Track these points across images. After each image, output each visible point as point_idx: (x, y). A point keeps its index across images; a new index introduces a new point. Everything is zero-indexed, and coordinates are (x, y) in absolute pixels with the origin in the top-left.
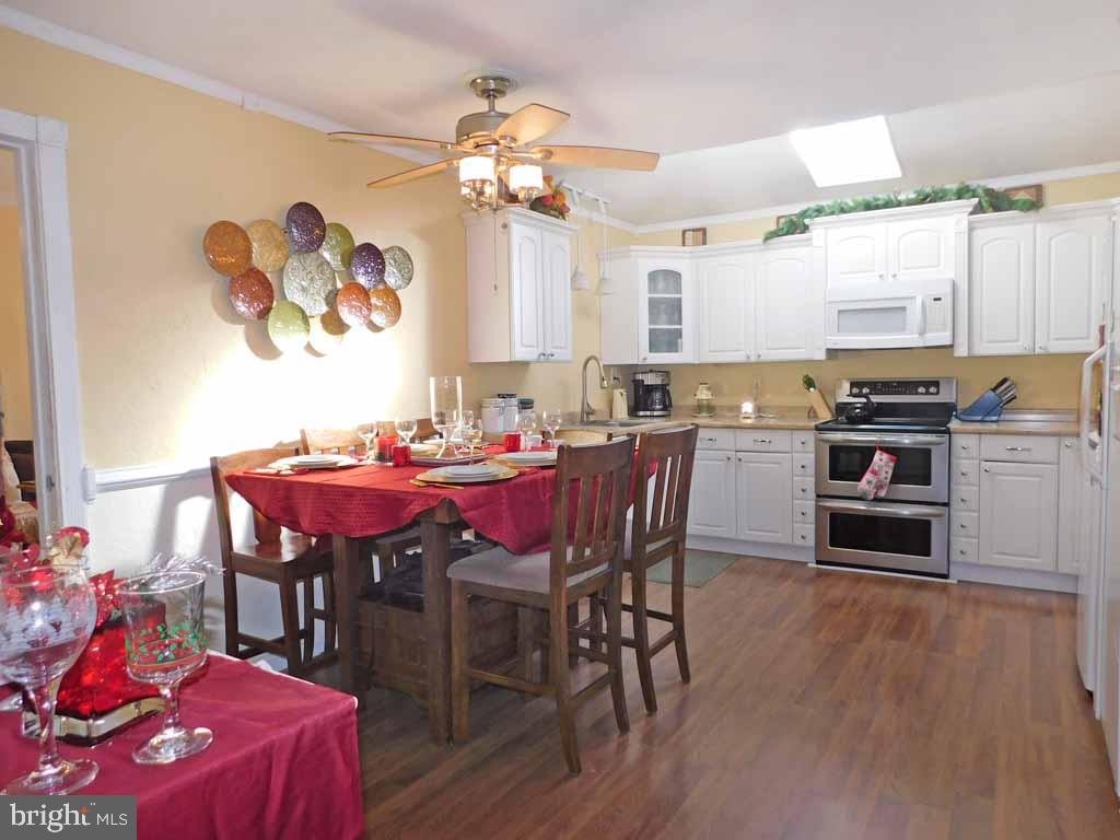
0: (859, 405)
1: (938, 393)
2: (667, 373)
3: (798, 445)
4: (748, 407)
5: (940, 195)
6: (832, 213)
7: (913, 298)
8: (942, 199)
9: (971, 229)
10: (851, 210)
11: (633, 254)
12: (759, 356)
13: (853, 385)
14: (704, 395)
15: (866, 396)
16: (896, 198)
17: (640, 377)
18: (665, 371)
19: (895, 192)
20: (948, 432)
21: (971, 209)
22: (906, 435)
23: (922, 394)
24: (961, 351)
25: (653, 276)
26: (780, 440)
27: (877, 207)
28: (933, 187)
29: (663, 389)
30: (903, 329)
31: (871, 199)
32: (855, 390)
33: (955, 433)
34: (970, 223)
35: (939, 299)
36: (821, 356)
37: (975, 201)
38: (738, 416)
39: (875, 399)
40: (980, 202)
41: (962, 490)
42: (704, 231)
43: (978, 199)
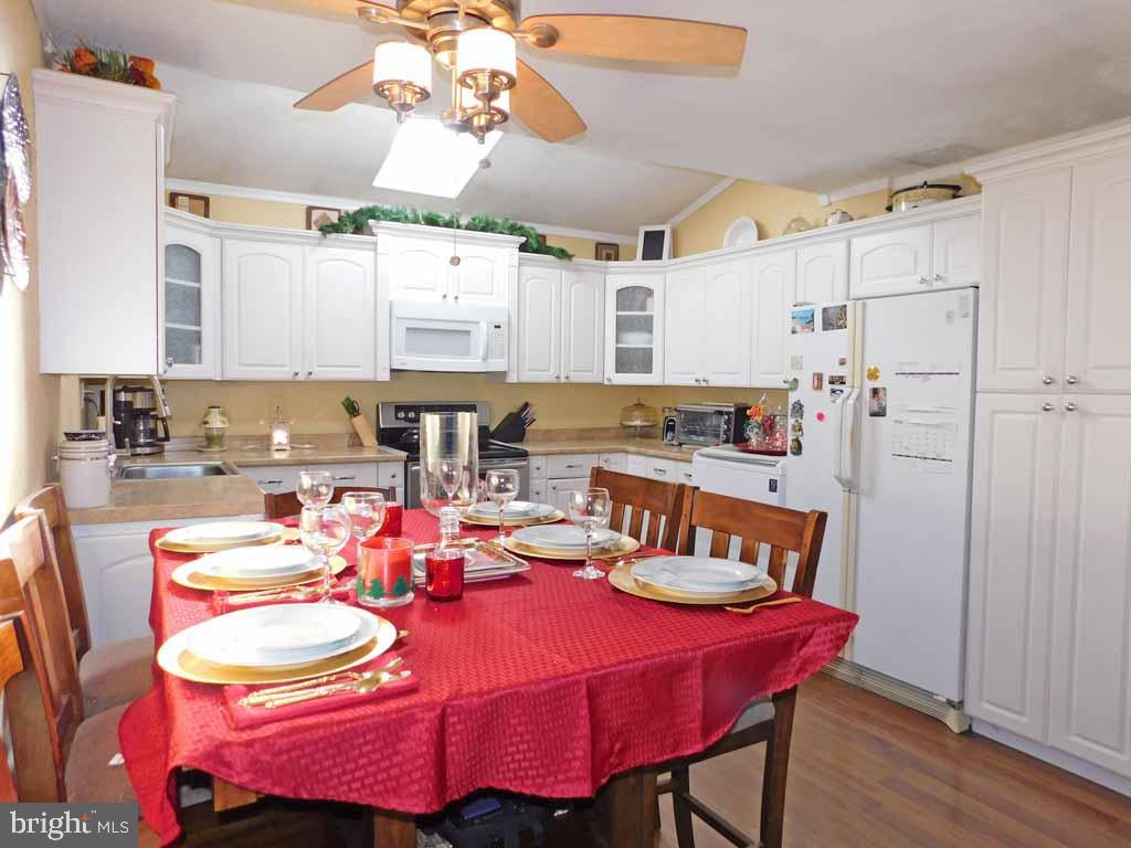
0: (415, 431)
4: (280, 437)
7: (478, 323)
9: (520, 266)
12: (311, 373)
13: (398, 409)
16: (457, 220)
20: (525, 455)
21: (519, 247)
24: (512, 378)
30: (466, 352)
32: (401, 415)
33: (532, 455)
34: (518, 258)
35: (499, 327)
36: (385, 376)
37: (523, 239)
38: (268, 449)
42: (206, 200)
43: (525, 239)
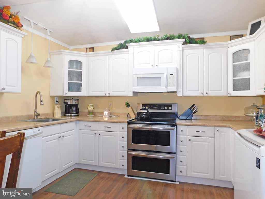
0: (144, 113)
1: (172, 109)
2: (78, 100)
3: (121, 129)
4: (106, 113)
5: (173, 38)
6: (136, 42)
7: (164, 74)
8: (173, 39)
9: (183, 50)
10: (142, 41)
11: (62, 53)
12: (109, 94)
13: (143, 105)
14: (90, 108)
15: (147, 110)
16: (158, 38)
17: (67, 101)
18: (77, 99)
19: (157, 36)
20: (176, 125)
21: (183, 43)
22: (161, 126)
23: (166, 109)
24: (180, 94)
25: (71, 62)
26: (115, 127)
27: (151, 41)
28: (170, 35)
29: (76, 105)
30: (160, 85)
31: (149, 37)
32: (144, 108)
33: (179, 125)
34: (182, 47)
35: (172, 74)
36: (131, 94)
37: (184, 40)
38: (102, 116)
39: (150, 111)
40: (186, 40)
41: (181, 147)
42: (93, 48)
43: (185, 39)
